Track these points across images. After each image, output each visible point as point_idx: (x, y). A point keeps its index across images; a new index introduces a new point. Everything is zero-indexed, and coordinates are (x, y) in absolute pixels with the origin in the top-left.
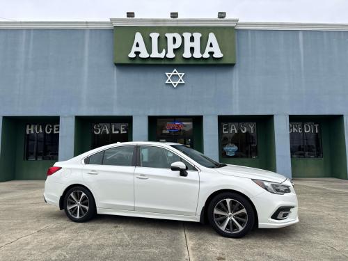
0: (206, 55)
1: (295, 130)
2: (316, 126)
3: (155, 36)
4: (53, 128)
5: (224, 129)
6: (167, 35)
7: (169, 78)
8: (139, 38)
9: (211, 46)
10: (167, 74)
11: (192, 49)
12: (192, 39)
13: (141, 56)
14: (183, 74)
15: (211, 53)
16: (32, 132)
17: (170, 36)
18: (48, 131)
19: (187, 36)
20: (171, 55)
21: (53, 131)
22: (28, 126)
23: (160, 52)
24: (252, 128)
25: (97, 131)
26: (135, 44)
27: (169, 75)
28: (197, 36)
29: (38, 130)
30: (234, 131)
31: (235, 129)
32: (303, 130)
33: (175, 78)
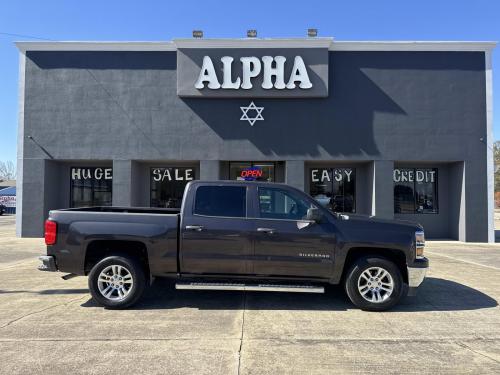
0: (292, 86)
1: (403, 177)
2: (432, 173)
3: (227, 61)
4: (104, 172)
5: (313, 176)
6: (243, 59)
7: (245, 114)
8: (208, 63)
9: (298, 73)
10: (242, 108)
11: (274, 78)
12: (274, 65)
13: (210, 86)
14: (262, 109)
15: (297, 83)
16: (79, 178)
17: (246, 61)
18: (98, 176)
19: (268, 61)
20: (248, 85)
21: (104, 176)
22: (74, 170)
23: (234, 80)
24: (349, 175)
25: (157, 177)
26: (203, 72)
27: (245, 110)
28: (281, 61)
29: (86, 173)
30: (325, 179)
31: (327, 176)
32: (414, 178)
33: (252, 114)
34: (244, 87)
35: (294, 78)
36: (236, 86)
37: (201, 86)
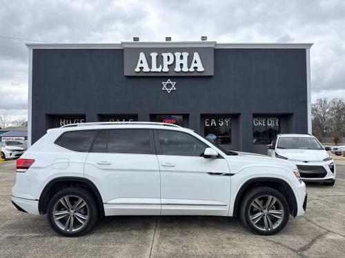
0: (192, 70)
1: (260, 123)
2: (277, 120)
3: (154, 55)
4: (79, 121)
5: (206, 123)
6: (163, 54)
7: (165, 86)
8: (142, 56)
9: (196, 62)
10: (163, 83)
11: (182, 65)
12: (181, 57)
13: (144, 70)
14: (175, 83)
15: (195, 68)
17: (165, 55)
19: (178, 55)
20: (166, 69)
22: (61, 120)
23: (158, 67)
24: (227, 122)
26: (140, 61)
27: (165, 84)
28: (185, 55)
30: (213, 125)
31: (214, 123)
32: (266, 123)
33: (169, 86)
34: (164, 70)
35: (193, 65)
36: (159, 70)
37: (138, 70)
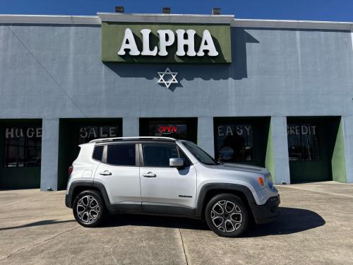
0: (201, 54)
1: (292, 131)
2: (314, 127)
3: (146, 33)
4: (35, 131)
5: (219, 131)
6: (159, 32)
8: (129, 34)
9: (206, 43)
10: (159, 73)
11: (186, 47)
12: (186, 36)
13: (131, 53)
14: (177, 73)
16: (12, 136)
17: (162, 33)
18: (30, 134)
19: (181, 33)
20: (164, 53)
21: (35, 135)
22: (7, 130)
23: (151, 49)
24: (248, 130)
25: (84, 135)
26: (125, 41)
27: (161, 74)
28: (191, 33)
29: (19, 134)
30: (229, 134)
31: (231, 131)
32: (300, 132)
34: (160, 54)
35: (203, 47)
36: (154, 53)
37: (122, 52)
